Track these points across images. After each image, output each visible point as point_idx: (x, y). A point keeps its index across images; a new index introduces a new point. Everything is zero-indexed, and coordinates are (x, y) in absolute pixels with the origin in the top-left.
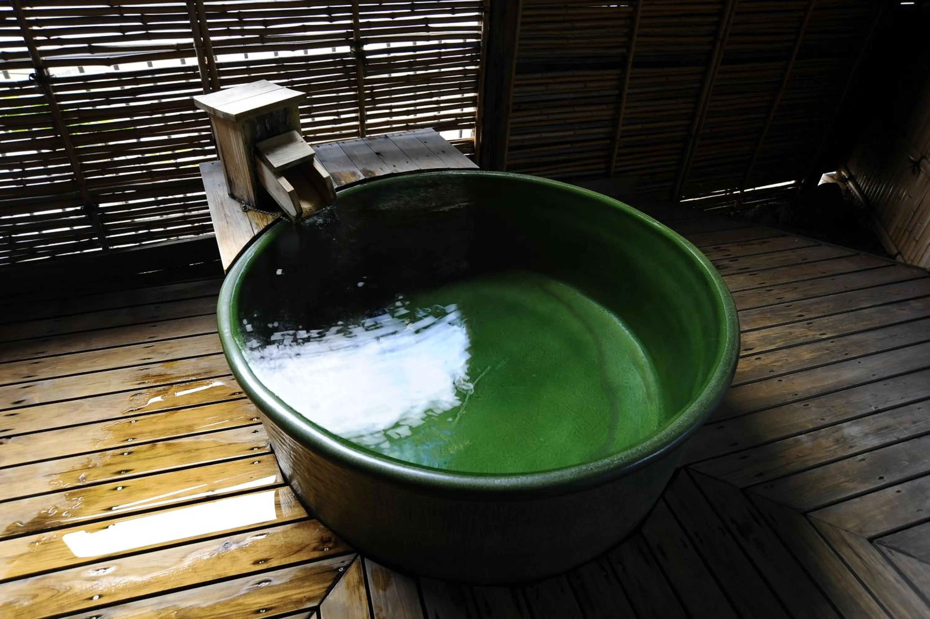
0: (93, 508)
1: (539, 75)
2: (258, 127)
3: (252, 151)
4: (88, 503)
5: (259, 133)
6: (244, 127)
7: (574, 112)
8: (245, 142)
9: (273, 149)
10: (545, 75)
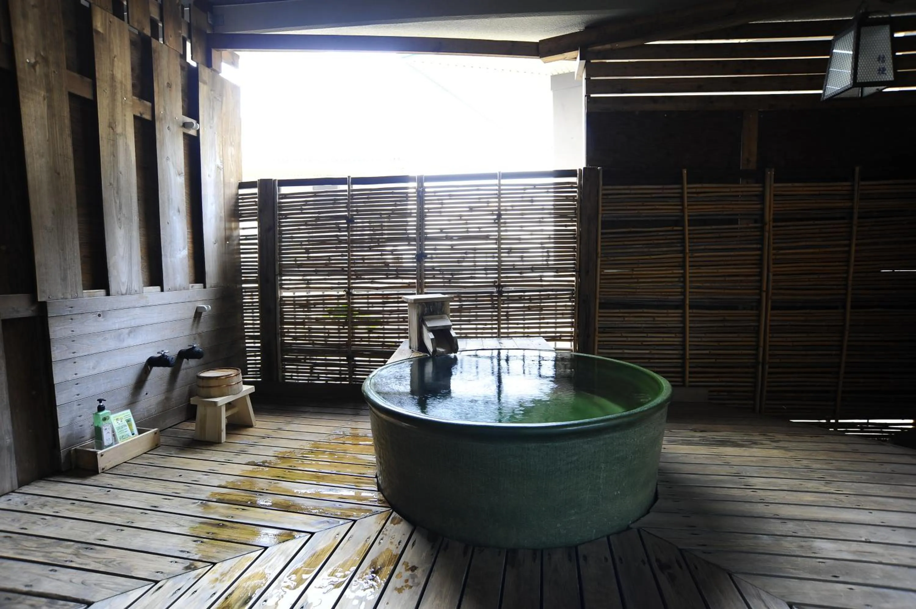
0: (284, 464)
1: (618, 311)
2: (426, 309)
3: (420, 321)
4: (283, 463)
5: (426, 312)
6: (418, 307)
7: (647, 337)
8: (418, 315)
9: (430, 320)
10: (622, 311)
